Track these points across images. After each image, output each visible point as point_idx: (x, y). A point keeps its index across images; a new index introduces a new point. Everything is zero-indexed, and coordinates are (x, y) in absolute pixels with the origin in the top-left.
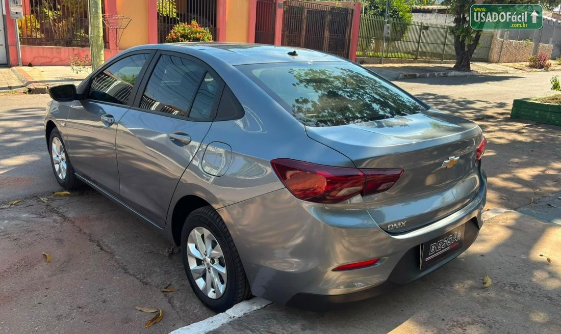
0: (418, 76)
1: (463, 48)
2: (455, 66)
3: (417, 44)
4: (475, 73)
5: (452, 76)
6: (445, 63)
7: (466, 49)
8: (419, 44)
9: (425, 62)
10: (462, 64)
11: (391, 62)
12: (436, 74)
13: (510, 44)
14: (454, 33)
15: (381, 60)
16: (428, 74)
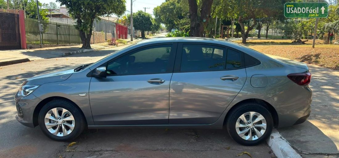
0: (71, 53)
1: (84, 36)
2: (83, 47)
3: (56, 36)
4: (94, 50)
5: (85, 52)
6: (72, 45)
7: (86, 37)
8: (57, 35)
9: (63, 46)
10: (87, 45)
11: (46, 47)
12: (79, 51)
13: (96, 34)
14: (78, 28)
15: (41, 46)
16: (75, 52)
